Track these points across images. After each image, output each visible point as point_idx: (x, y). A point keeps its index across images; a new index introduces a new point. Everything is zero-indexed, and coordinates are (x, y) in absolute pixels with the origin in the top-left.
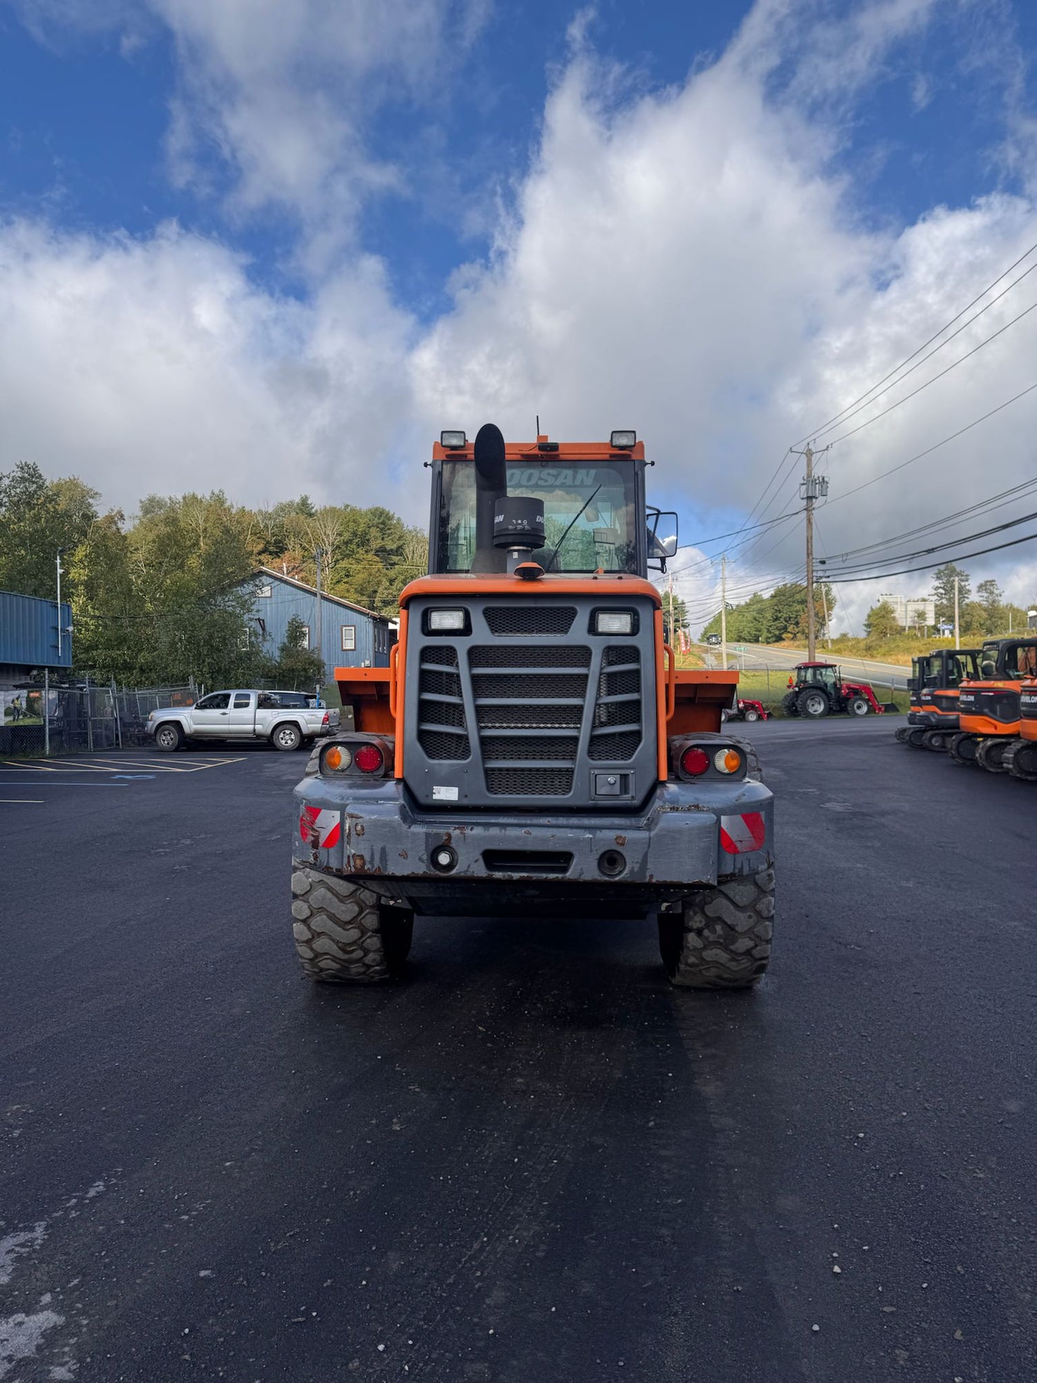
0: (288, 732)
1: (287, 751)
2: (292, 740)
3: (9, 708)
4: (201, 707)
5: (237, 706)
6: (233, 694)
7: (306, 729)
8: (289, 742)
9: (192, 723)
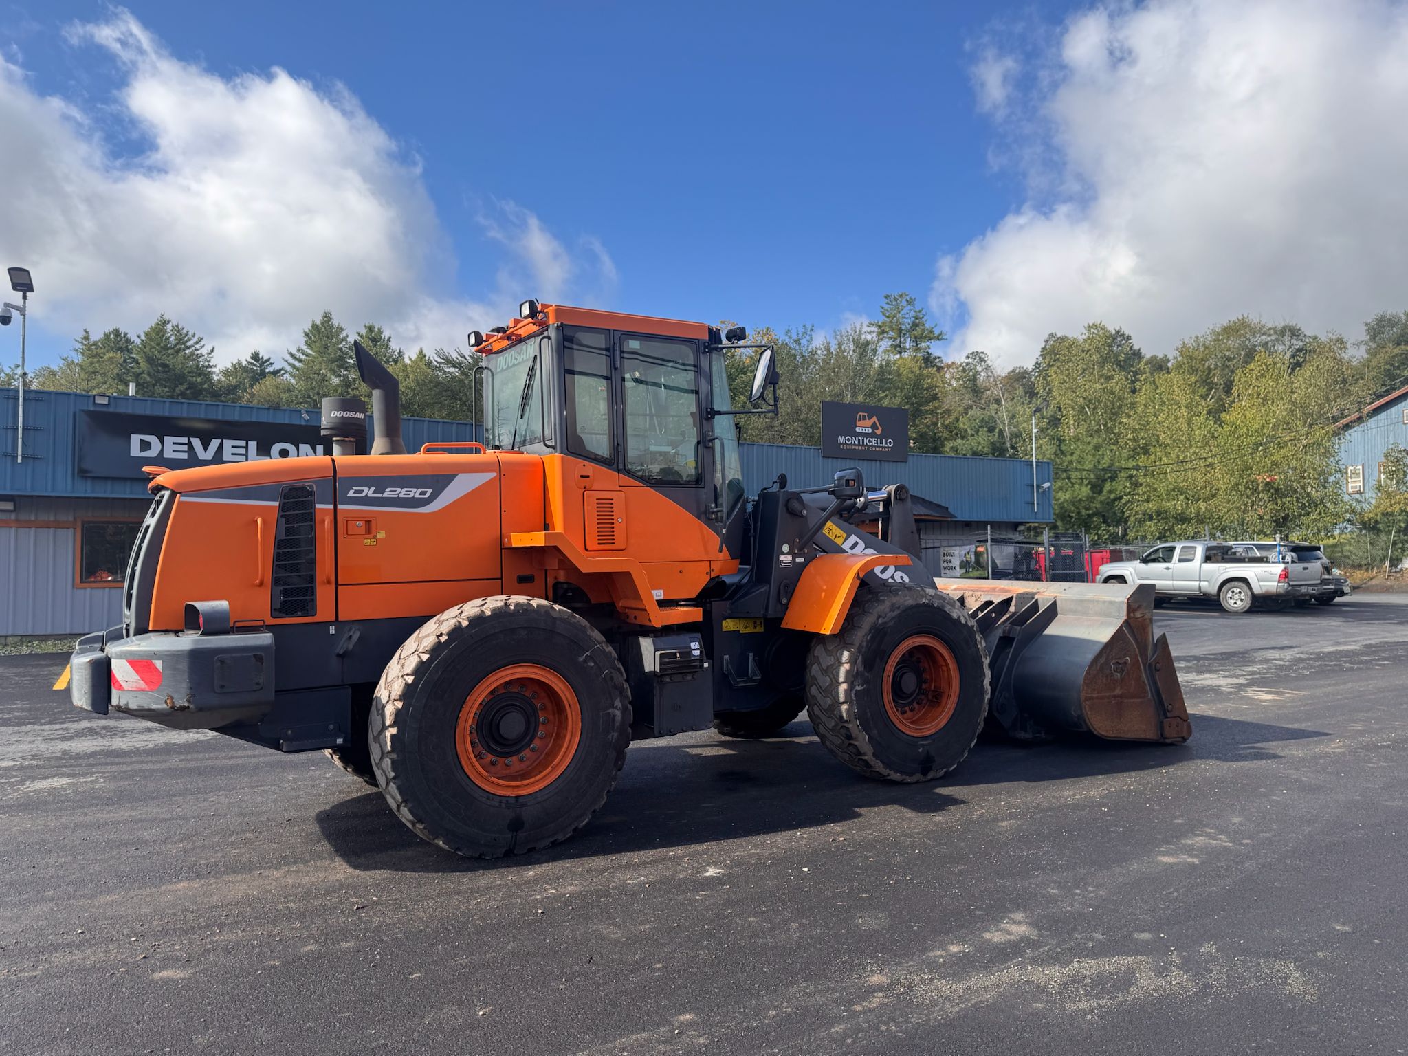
0: (1237, 590)
1: (1236, 613)
2: (1242, 600)
3: (963, 561)
4: (1145, 561)
5: (1181, 561)
6: (1179, 546)
7: (1259, 588)
8: (1239, 602)
9: (1136, 578)
